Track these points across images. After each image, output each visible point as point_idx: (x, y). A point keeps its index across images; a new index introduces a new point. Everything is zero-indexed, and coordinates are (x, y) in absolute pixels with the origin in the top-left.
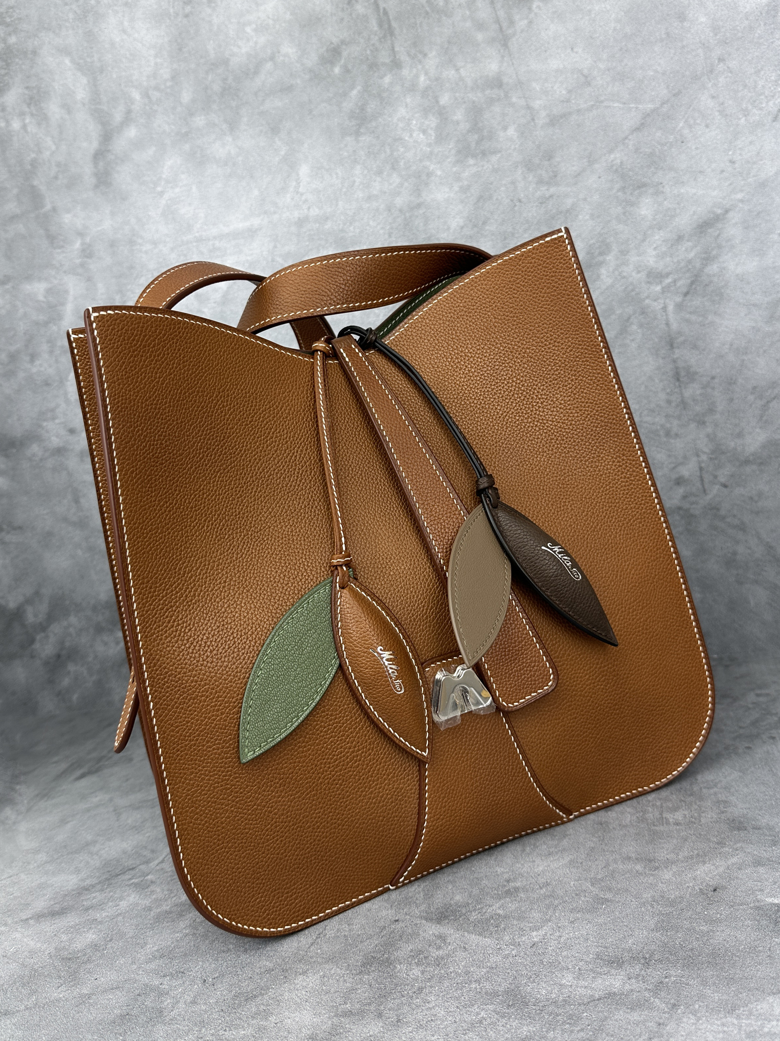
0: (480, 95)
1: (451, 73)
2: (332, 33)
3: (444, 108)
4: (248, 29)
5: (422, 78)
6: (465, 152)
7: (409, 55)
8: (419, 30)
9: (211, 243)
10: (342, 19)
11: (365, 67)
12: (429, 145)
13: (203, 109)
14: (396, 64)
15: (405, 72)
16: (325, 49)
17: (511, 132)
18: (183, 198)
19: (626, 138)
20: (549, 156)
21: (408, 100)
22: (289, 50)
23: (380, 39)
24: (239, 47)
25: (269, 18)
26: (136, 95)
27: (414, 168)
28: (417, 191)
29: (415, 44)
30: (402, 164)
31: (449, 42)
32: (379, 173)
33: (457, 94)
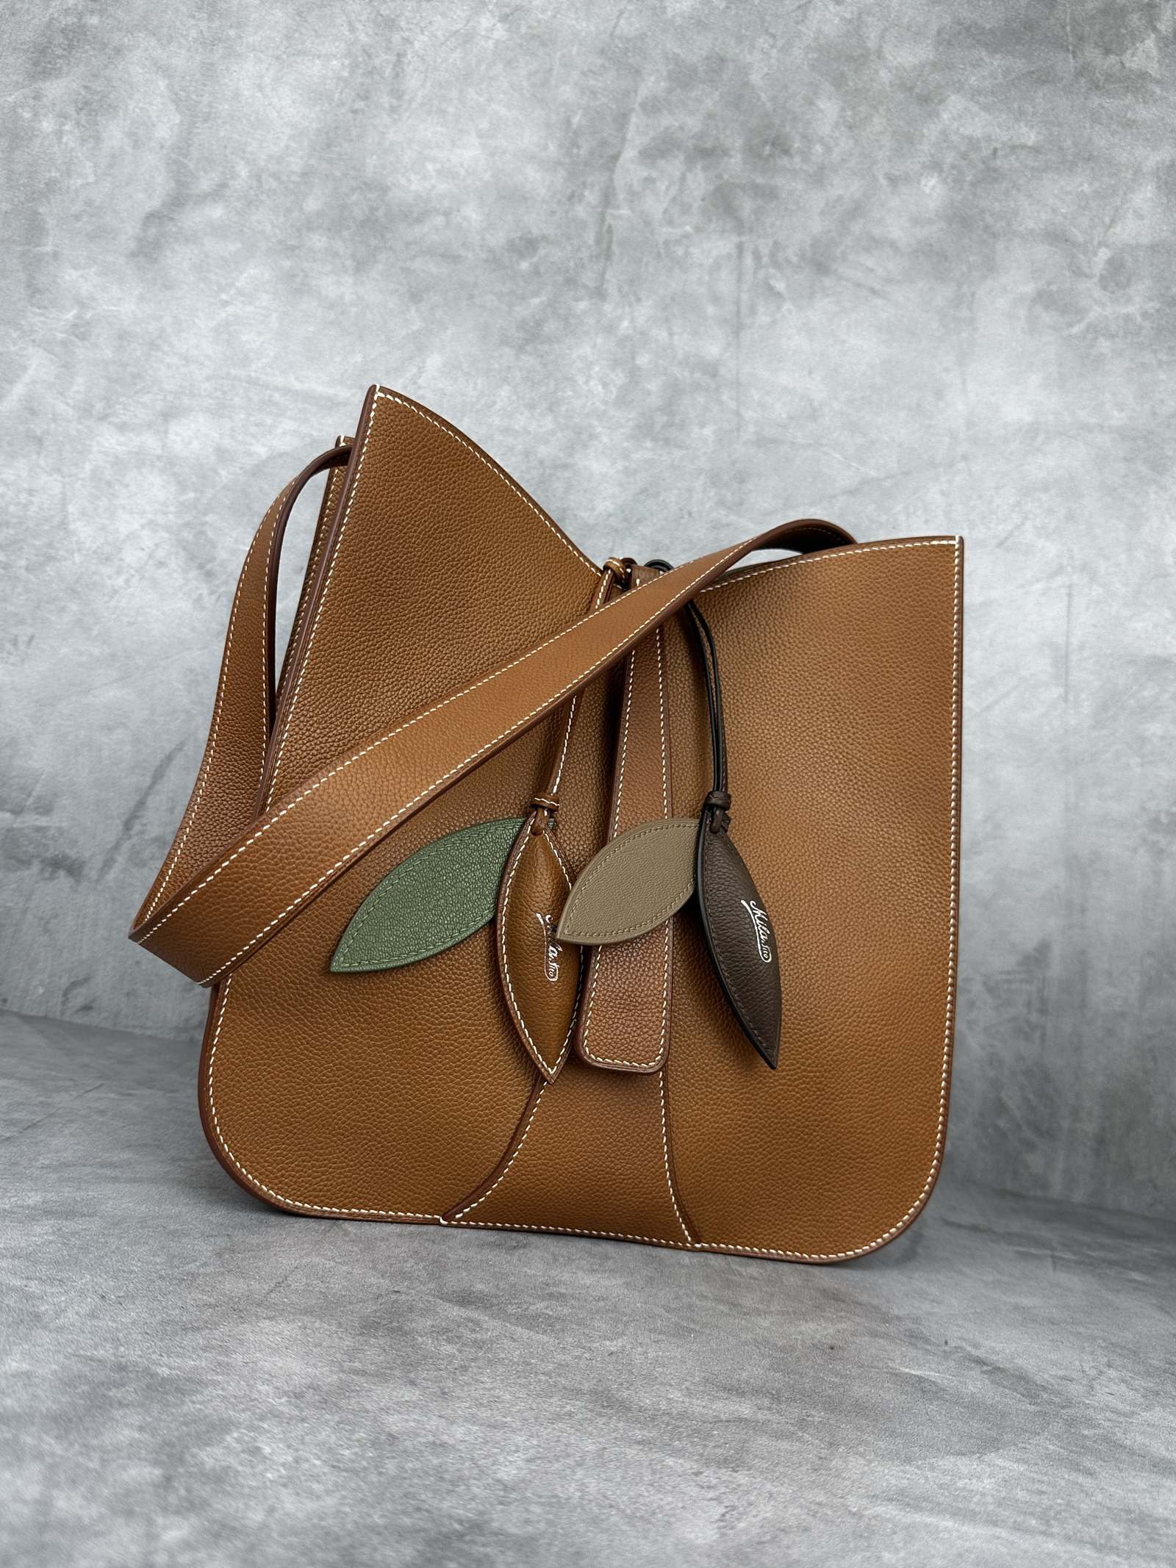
0: (687, 374)
1: (663, 335)
2: (535, 222)
3: (639, 368)
4: (430, 166)
5: (626, 324)
6: (644, 430)
7: (620, 291)
8: (643, 270)
9: (269, 392)
10: (553, 213)
11: (560, 279)
12: (606, 403)
13: (329, 229)
14: (600, 294)
15: (608, 308)
16: (519, 234)
17: (708, 432)
18: (252, 322)
19: (835, 497)
20: (741, 478)
21: (599, 340)
22: (472, 214)
23: (591, 256)
24: (409, 180)
25: (462, 165)
26: (243, 171)
27: (577, 420)
28: (570, 449)
29: (631, 282)
30: (563, 409)
31: (672, 299)
32: (531, 407)
33: (660, 361)
